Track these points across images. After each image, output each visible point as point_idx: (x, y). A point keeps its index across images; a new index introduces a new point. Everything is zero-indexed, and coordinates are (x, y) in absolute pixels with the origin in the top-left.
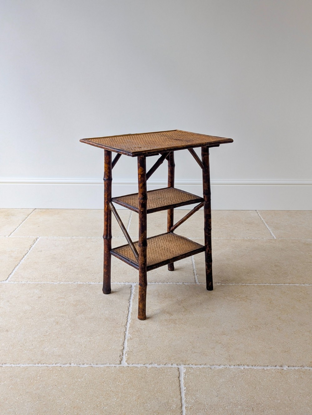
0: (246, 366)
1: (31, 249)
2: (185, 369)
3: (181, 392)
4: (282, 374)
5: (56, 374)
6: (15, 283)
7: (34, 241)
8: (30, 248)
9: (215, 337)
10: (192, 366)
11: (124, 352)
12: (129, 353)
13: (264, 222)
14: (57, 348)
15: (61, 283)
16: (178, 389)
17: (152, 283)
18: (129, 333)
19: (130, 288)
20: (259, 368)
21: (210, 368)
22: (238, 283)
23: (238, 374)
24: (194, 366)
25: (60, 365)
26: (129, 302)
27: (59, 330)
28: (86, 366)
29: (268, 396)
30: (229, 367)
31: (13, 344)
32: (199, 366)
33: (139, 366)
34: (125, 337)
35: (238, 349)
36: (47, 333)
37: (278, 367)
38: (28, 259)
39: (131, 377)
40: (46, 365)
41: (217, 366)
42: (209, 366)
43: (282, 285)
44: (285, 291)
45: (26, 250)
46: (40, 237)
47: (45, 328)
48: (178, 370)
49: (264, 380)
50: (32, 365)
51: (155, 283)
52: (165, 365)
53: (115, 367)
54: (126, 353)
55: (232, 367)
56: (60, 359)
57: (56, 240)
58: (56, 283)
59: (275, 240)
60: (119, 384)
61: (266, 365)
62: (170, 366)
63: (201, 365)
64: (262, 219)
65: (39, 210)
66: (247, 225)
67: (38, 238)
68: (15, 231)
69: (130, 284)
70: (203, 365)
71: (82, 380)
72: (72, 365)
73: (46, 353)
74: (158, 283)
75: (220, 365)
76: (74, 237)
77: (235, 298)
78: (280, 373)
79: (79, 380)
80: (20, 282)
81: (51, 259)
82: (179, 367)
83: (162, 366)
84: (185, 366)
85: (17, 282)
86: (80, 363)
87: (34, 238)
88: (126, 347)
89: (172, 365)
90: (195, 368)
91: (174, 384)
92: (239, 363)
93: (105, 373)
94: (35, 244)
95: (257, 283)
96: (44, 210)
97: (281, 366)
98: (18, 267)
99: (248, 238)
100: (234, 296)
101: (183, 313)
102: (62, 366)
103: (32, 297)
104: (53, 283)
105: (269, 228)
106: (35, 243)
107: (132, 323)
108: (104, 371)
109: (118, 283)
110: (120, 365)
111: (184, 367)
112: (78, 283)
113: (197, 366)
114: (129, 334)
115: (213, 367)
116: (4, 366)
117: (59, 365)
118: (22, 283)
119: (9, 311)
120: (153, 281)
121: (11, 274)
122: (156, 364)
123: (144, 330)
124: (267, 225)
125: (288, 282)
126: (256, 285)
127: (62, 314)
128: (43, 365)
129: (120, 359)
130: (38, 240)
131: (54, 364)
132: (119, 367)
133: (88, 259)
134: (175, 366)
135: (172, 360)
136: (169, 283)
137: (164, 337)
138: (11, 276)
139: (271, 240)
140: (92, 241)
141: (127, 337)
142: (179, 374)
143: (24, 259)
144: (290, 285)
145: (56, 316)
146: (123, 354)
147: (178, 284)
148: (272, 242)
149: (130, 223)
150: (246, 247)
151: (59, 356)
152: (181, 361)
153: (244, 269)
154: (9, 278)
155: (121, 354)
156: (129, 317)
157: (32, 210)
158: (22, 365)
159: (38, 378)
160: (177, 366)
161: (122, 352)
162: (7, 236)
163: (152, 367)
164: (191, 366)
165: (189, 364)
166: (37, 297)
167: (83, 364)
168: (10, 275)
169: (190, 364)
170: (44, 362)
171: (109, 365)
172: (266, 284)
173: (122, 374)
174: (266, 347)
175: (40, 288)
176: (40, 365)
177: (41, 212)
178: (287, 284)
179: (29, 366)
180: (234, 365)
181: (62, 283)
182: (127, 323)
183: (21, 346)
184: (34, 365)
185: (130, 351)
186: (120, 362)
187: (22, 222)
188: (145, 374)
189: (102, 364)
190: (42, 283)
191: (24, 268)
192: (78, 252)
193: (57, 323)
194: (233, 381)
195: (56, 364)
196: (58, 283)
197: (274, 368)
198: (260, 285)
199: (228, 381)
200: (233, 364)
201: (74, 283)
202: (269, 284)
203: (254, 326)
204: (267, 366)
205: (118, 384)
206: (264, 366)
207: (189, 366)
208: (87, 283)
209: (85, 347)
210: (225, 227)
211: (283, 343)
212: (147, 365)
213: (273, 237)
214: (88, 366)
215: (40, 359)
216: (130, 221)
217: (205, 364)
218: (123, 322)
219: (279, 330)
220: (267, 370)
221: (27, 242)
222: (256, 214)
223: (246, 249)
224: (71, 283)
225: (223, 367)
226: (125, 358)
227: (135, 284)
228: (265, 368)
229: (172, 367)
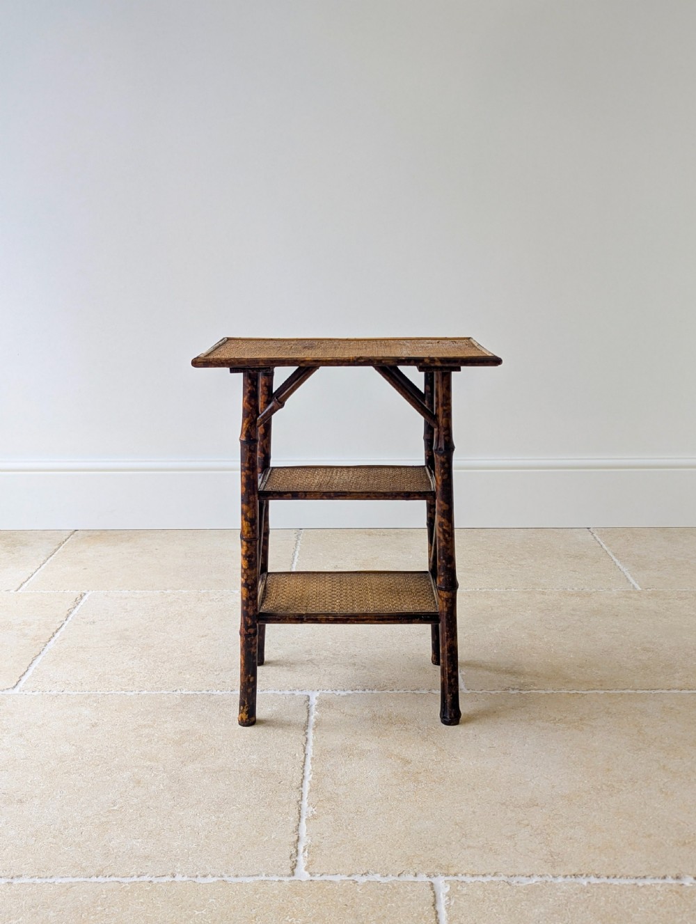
0: (592, 877)
1: (70, 619)
2: (449, 886)
4: (681, 896)
5: (142, 900)
6: (35, 694)
7: (77, 602)
8: (68, 616)
9: (513, 811)
10: (464, 878)
11: (301, 849)
12: (310, 850)
13: (610, 553)
14: (140, 840)
15: (142, 693)
17: (357, 691)
18: (310, 804)
19: (306, 701)
20: (624, 881)
21: (507, 882)
22: (560, 690)
23: (575, 897)
24: (468, 879)
25: (149, 879)
26: (306, 733)
27: (144, 798)
28: (210, 880)
30: (553, 880)
31: (37, 831)
32: (481, 878)
33: (337, 879)
34: (299, 813)
35: (571, 839)
36: (115, 806)
37: (670, 881)
38: (64, 639)
39: (319, 905)
40: (116, 879)
41: (524, 879)
42: (505, 878)
43: (663, 691)
44: (672, 706)
45: (58, 621)
46: (90, 593)
47: (111, 794)
48: (432, 889)
49: (640, 909)
50: (82, 879)
51: (365, 690)
52: (399, 875)
53: (280, 881)
54: (305, 850)
55: (560, 880)
56: (149, 864)
57: (126, 598)
58: (132, 694)
59: (639, 592)
60: (292, 921)
61: (642, 874)
62: (411, 878)
63: (484, 875)
64: (604, 546)
65: (85, 532)
66: (570, 559)
67: (85, 594)
68: (32, 578)
69: (305, 693)
70: (489, 877)
71: (203, 912)
72: (179, 878)
73: (115, 851)
74: (371, 691)
75: (529, 876)
76: (169, 591)
77: (555, 723)
78: (677, 892)
79: (197, 913)
80: (48, 692)
81: (117, 639)
82: (434, 880)
83: (391, 878)
84: (447, 878)
85: (41, 692)
86: (197, 873)
87: (76, 593)
88: (305, 836)
89: (416, 875)
90: (471, 882)
91: (423, 920)
92: (576, 871)
93: (257, 897)
94: (79, 606)
95: (605, 690)
96: (98, 533)
97: (678, 878)
98: (40, 658)
99: (576, 589)
100: (552, 718)
101: (434, 757)
102: (155, 881)
103: (77, 724)
104: (123, 692)
105: (621, 567)
106: (78, 604)
107: (315, 782)
108: (256, 891)
109: (278, 692)
110: (292, 878)
111: (445, 881)
112: (184, 692)
113: (476, 879)
114: (309, 806)
115: (514, 881)
116: (16, 881)
117: (146, 878)
118: (51, 693)
119: (22, 757)
120: (358, 687)
121: (24, 673)
122: (379, 875)
123: (343, 797)
124: (616, 560)
125: (677, 686)
126: (602, 692)
127: (149, 763)
128: (108, 879)
129: (291, 864)
130: (85, 598)
131: (135, 877)
132: (291, 881)
133: (204, 638)
134: (423, 878)
135: (415, 866)
136: (396, 691)
137: (392, 812)
138: (24, 679)
139: (630, 592)
140: (211, 598)
141: (304, 813)
142: (435, 896)
143: (53, 640)
144: (682, 692)
145: (136, 767)
146: (297, 851)
147: (416, 692)
148: (631, 598)
149: (296, 558)
150: (573, 610)
151: (147, 858)
152: (437, 867)
153: (571, 658)
154: (21, 684)
155: (294, 852)
156: (306, 768)
157: (68, 533)
158: (60, 880)
159: (99, 908)
160: (428, 879)
161: (296, 848)
162: (12, 591)
163: (369, 881)
164: (461, 878)
165: (456, 875)
166: (87, 725)
167: (205, 876)
168: (22, 675)
169: (460, 875)
170: (110, 873)
171: (267, 878)
172: (625, 692)
173: (297, 898)
174: (637, 834)
175: (95, 705)
176: (101, 879)
177: (89, 536)
178: (676, 691)
179: (76, 882)
180: (565, 876)
181: (145, 692)
182: (302, 782)
183: (55, 837)
184: (88, 880)
185: (313, 844)
186: (293, 870)
187: (45, 558)
188: (353, 899)
189: (249, 876)
190: (98, 692)
191: (55, 660)
192: (179, 623)
193: (139, 782)
194: (564, 911)
195: (138, 877)
196: (137, 692)
197: (661, 882)
198: (611, 692)
199: (553, 914)
200: (563, 873)
201: (175, 693)
202: (633, 691)
203: (604, 786)
204: (645, 877)
205: (290, 920)
206: (636, 878)
207: (455, 878)
208: (204, 692)
209: (207, 837)
210: (520, 565)
211: (679, 824)
212: (357, 878)
213: (634, 586)
214: (215, 879)
215: (100, 865)
216: (297, 553)
217: (495, 874)
218: (295, 779)
219: (666, 794)
220: (644, 886)
221: (59, 602)
222: (590, 536)
223: (572, 612)
224: (166, 692)
225: (539, 879)
226: (302, 861)
227: (317, 694)
228: (640, 883)
229: (416, 879)
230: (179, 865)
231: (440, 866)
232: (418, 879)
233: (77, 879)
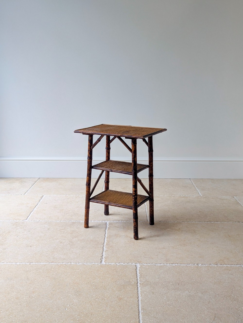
0: (176, 264)
1: (40, 202)
2: (140, 266)
3: (137, 276)
6: (32, 221)
7: (41, 198)
8: (39, 201)
10: (144, 264)
11: (103, 258)
12: (106, 258)
13: (195, 186)
16: (135, 275)
17: (120, 221)
18: (106, 248)
19: (105, 224)
20: (184, 265)
22: (175, 221)
23: (171, 268)
24: (145, 264)
25: (65, 263)
26: (105, 231)
27: (63, 246)
29: (188, 278)
30: (166, 265)
32: (148, 264)
33: (112, 264)
34: (103, 250)
35: (172, 256)
37: (195, 265)
38: (39, 208)
39: (108, 269)
41: (159, 264)
42: (154, 264)
45: (37, 203)
48: (136, 266)
49: (187, 271)
51: (122, 221)
52: (128, 263)
53: (98, 264)
55: (168, 264)
57: (55, 197)
58: (59, 221)
59: (201, 197)
61: (189, 263)
63: (149, 263)
64: (194, 184)
65: (42, 179)
68: (28, 191)
69: (105, 222)
72: (72, 263)
75: (161, 264)
76: (67, 195)
77: (172, 230)
78: (197, 267)
81: (54, 208)
82: (136, 264)
83: (126, 264)
84: (140, 264)
87: (41, 196)
88: (104, 255)
89: (132, 263)
91: (133, 273)
92: (172, 263)
93: (92, 268)
96: (46, 179)
97: (197, 264)
98: (32, 212)
99: (183, 196)
100: (171, 228)
102: (66, 264)
103: (44, 229)
104: (56, 221)
105: (198, 190)
106: (42, 198)
107: (107, 243)
108: (92, 266)
109: (98, 221)
110: (101, 264)
112: (73, 221)
113: (147, 264)
115: (156, 265)
116: (31, 264)
117: (64, 263)
118: (36, 221)
120: (120, 220)
121: (29, 216)
122: (123, 263)
124: (196, 188)
125: (207, 221)
127: (63, 238)
128: (54, 264)
129: (101, 261)
130: (44, 197)
131: (61, 263)
134: (134, 264)
135: (132, 261)
136: (130, 222)
138: (29, 218)
139: (199, 197)
142: (136, 268)
143: (36, 208)
144: (208, 222)
145: (60, 239)
146: (102, 258)
148: (199, 198)
150: (182, 201)
151: (64, 259)
154: (28, 219)
155: (101, 258)
156: (105, 240)
157: (37, 179)
158: (42, 264)
159: (53, 269)
162: (23, 195)
163: (120, 264)
164: (143, 264)
165: (142, 263)
167: (79, 263)
171: (95, 264)
172: (192, 222)
173: (102, 268)
175: (48, 224)
176: (53, 263)
177: (44, 180)
178: (206, 222)
180: (169, 264)
181: (62, 221)
182: (104, 243)
183: (40, 254)
184: (49, 264)
187: (31, 186)
188: (116, 268)
189: (90, 263)
190: (49, 221)
191: (37, 213)
192: (71, 204)
193: (61, 242)
194: (168, 271)
197: (193, 265)
200: (169, 263)
201: (70, 221)
202: (195, 222)
203: (183, 244)
204: (189, 264)
207: (142, 264)
208: (78, 221)
209: (79, 255)
210: (169, 189)
211: (200, 253)
212: (117, 264)
213: (200, 195)
214: (81, 264)
217: (152, 263)
218: (102, 242)
219: (199, 246)
220: (189, 266)
221: (36, 198)
222: (190, 181)
223: (181, 202)
224: (68, 221)
225: (163, 264)
226: (103, 260)
227: (109, 222)
228: (188, 265)
229: (132, 264)
230: (72, 261)
231: (138, 262)
232: (133, 264)
233: (47, 263)
